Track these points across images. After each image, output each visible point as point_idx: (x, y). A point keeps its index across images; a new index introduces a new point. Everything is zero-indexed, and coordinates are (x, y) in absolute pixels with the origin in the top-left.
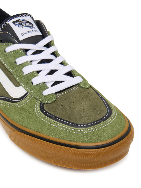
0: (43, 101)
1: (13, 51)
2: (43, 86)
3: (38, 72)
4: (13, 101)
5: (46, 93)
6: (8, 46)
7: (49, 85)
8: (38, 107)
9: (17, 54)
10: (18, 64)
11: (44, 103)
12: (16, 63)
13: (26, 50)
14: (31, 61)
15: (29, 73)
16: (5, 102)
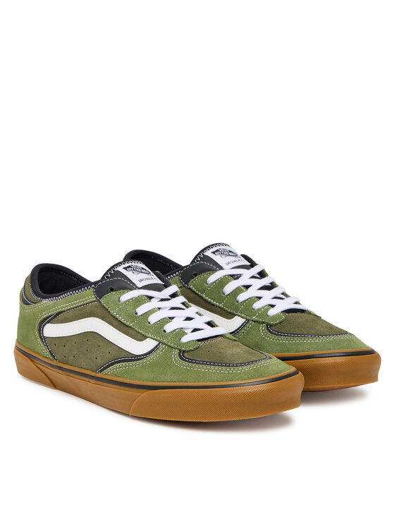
0: (183, 349)
1: (132, 299)
2: (180, 332)
3: (172, 318)
4: (137, 358)
5: (185, 339)
6: (124, 293)
7: (188, 331)
8: (176, 356)
9: (139, 301)
10: (139, 314)
11: (184, 352)
12: (136, 314)
13: (150, 298)
14: (159, 308)
15: (159, 321)
16: (124, 364)
